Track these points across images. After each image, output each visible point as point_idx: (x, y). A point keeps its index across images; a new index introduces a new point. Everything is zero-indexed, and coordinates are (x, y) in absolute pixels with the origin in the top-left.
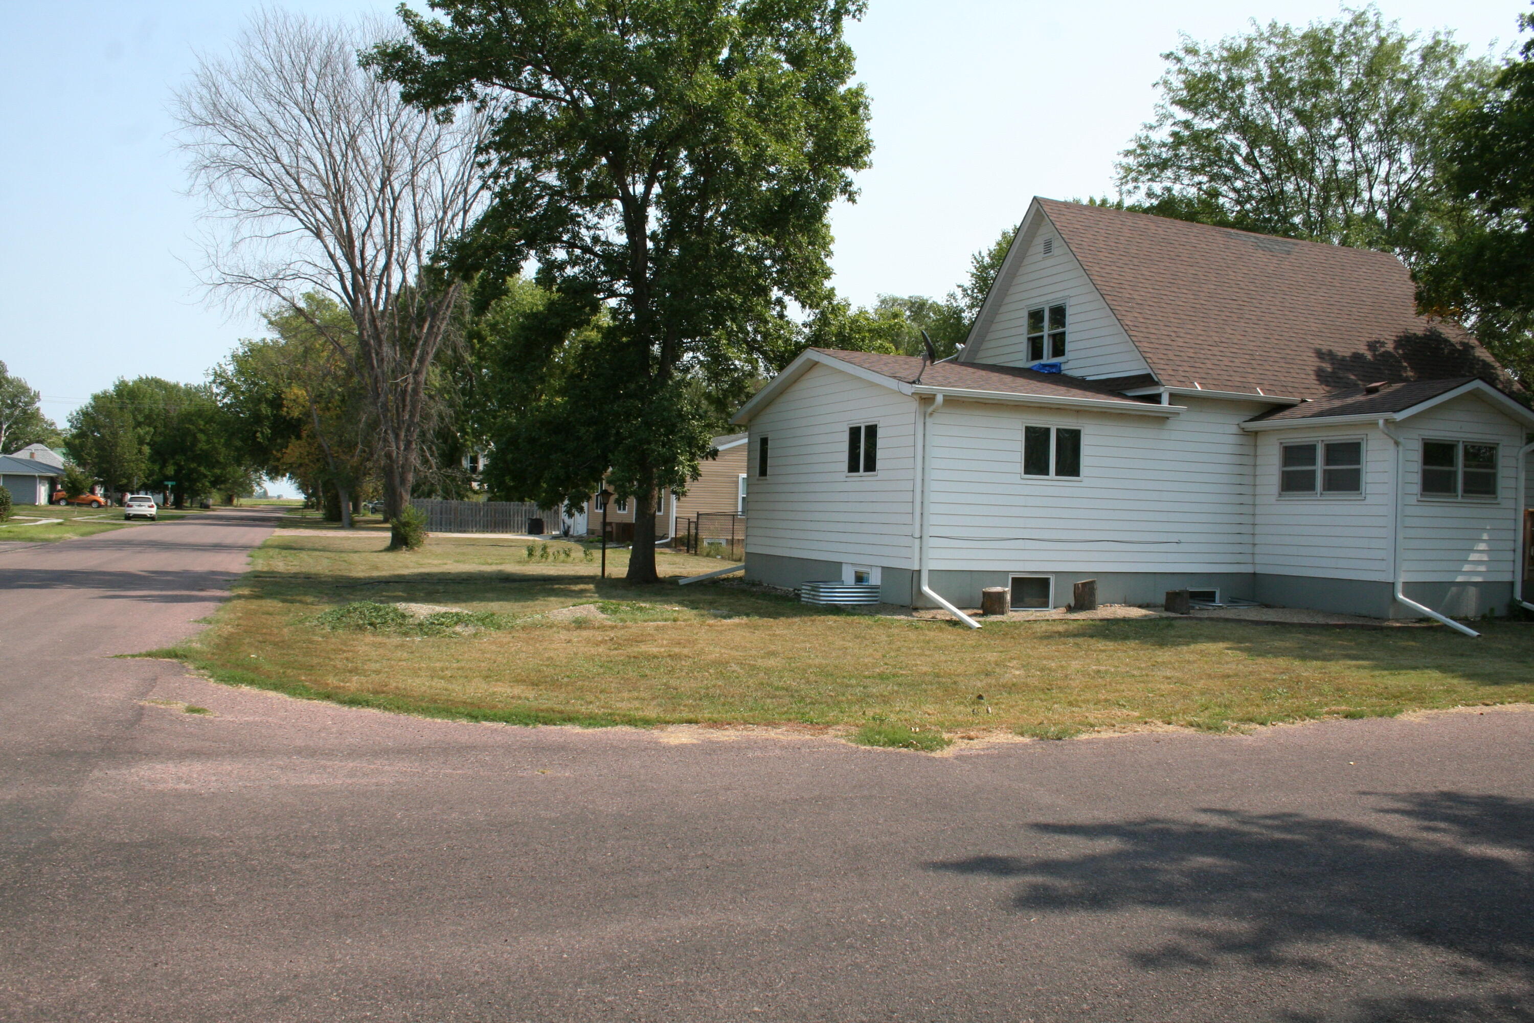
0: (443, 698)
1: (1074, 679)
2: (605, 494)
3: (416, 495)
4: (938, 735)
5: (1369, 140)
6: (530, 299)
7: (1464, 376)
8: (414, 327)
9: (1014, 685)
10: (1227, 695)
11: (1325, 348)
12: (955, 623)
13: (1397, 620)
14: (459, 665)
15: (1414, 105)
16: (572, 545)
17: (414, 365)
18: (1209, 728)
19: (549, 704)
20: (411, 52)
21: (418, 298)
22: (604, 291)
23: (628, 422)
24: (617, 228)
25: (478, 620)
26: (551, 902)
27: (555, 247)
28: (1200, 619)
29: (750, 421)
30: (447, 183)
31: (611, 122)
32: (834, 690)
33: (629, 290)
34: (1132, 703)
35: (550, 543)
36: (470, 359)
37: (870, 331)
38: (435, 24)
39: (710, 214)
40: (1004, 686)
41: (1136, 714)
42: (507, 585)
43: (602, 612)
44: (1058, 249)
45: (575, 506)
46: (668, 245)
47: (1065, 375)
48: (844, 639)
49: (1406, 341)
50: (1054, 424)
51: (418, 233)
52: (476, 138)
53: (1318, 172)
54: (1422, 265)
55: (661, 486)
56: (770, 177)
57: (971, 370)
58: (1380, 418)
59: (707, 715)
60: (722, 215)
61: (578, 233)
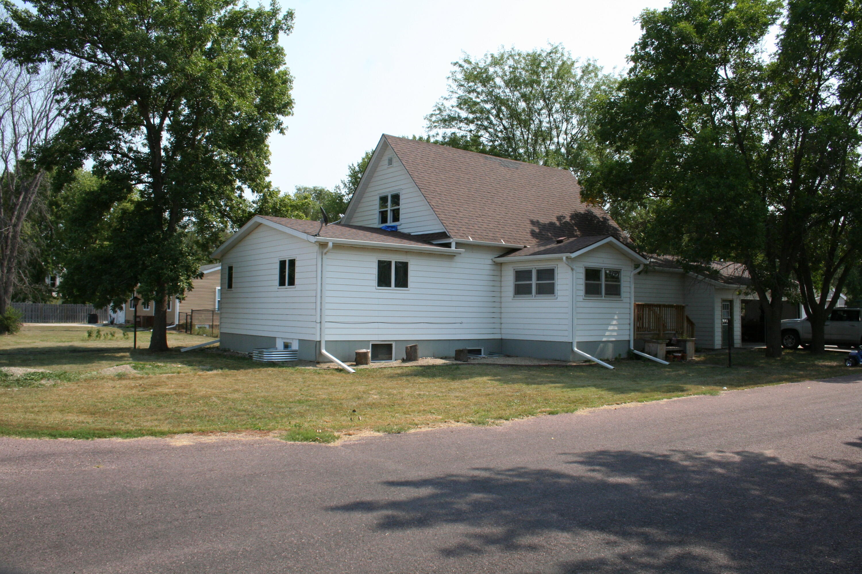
0: (33, 425)
1: (407, 400)
2: (136, 299)
3: (15, 300)
4: (332, 434)
5: (557, 111)
6: (89, 182)
7: (604, 235)
8: (13, 197)
9: (374, 404)
10: (488, 405)
11: (535, 220)
12: (341, 370)
13: (574, 362)
14: (43, 404)
15: (578, 95)
16: (116, 329)
17: (13, 221)
18: (479, 423)
19: (102, 426)
20: (10, 28)
21: (16, 180)
22: (135, 180)
23: (150, 257)
24: (142, 143)
25: (56, 376)
26: (104, 546)
27: (105, 153)
28: (474, 364)
29: (222, 256)
30: (35, 110)
31: (140, 80)
32: (272, 410)
33: (150, 180)
34: (438, 411)
35: (102, 328)
36: (50, 217)
37: (291, 206)
38: (27, 12)
39: (199, 137)
40: (368, 405)
41: (441, 417)
42: (75, 354)
43: (135, 369)
44: (396, 162)
45: (117, 306)
46: (174, 154)
47: (400, 232)
48: (277, 381)
49: (576, 216)
50: (394, 259)
51: (16, 140)
52: (55, 84)
53: (532, 126)
54: (583, 177)
55: (170, 294)
56: (234, 118)
57: (348, 229)
58: (564, 256)
59: (198, 428)
60: (206, 138)
61: (120, 145)
